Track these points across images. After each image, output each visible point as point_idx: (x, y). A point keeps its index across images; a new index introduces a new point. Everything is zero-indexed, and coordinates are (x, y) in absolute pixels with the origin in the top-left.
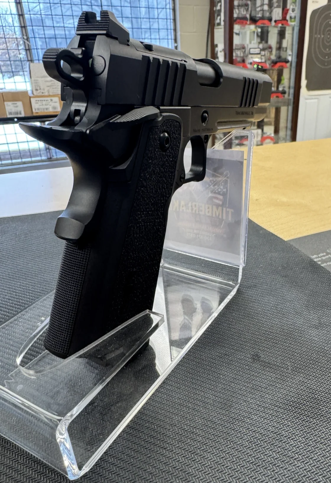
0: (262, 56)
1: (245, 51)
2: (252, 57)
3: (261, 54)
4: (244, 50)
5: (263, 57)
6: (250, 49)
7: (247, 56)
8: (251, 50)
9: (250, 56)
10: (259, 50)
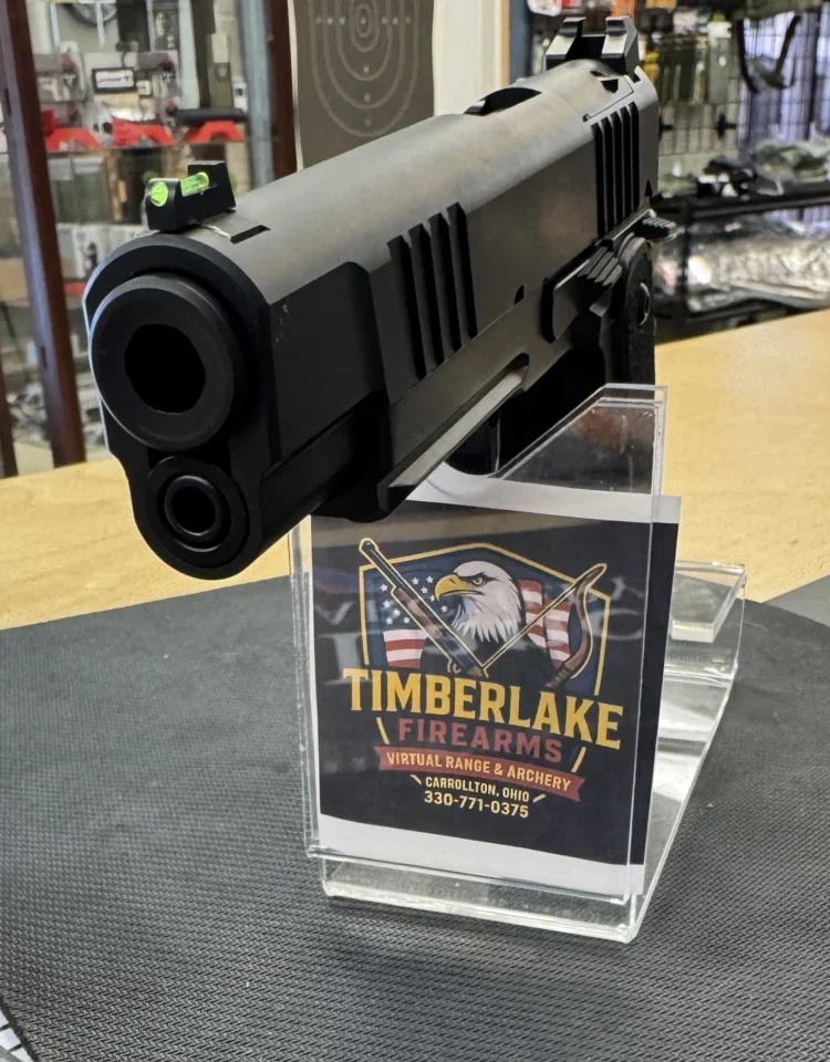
0: (142, 97)
1: (76, 81)
2: (106, 105)
3: (141, 92)
4: (70, 78)
5: (146, 102)
6: (94, 71)
7: (85, 101)
8: (99, 76)
9: (98, 99)
10: (130, 73)
